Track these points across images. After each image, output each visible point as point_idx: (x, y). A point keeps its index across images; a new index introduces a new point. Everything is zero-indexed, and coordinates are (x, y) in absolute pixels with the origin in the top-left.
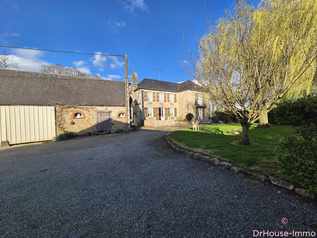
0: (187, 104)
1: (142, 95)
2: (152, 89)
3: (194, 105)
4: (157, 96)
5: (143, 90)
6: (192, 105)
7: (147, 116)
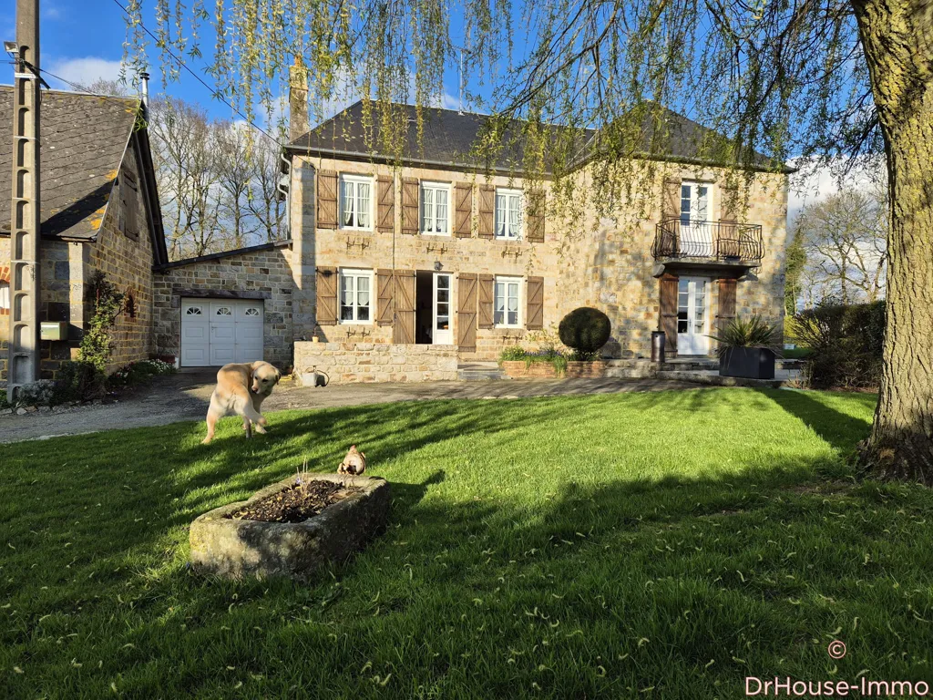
1: (308, 189)
2: (373, 154)
3: (647, 253)
4: (408, 201)
5: (315, 161)
6: (629, 257)
7: (334, 322)
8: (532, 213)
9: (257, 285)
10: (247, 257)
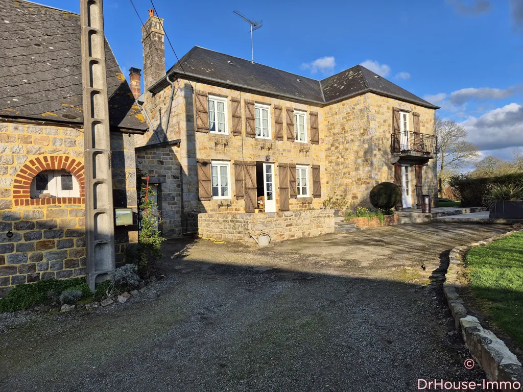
0: (366, 146)
1: (189, 104)
2: (229, 82)
3: (389, 150)
4: (249, 115)
5: (193, 84)
6: (382, 152)
7: (209, 198)
8: (313, 127)
9: (156, 172)
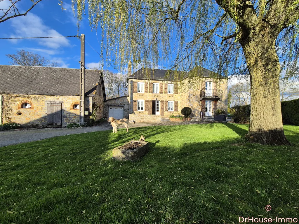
1: (132, 85)
2: (144, 78)
3: (199, 96)
6: (195, 97)
7: (137, 110)
8: (175, 89)
9: (122, 104)
10: (120, 98)
